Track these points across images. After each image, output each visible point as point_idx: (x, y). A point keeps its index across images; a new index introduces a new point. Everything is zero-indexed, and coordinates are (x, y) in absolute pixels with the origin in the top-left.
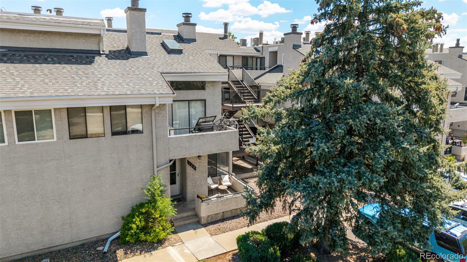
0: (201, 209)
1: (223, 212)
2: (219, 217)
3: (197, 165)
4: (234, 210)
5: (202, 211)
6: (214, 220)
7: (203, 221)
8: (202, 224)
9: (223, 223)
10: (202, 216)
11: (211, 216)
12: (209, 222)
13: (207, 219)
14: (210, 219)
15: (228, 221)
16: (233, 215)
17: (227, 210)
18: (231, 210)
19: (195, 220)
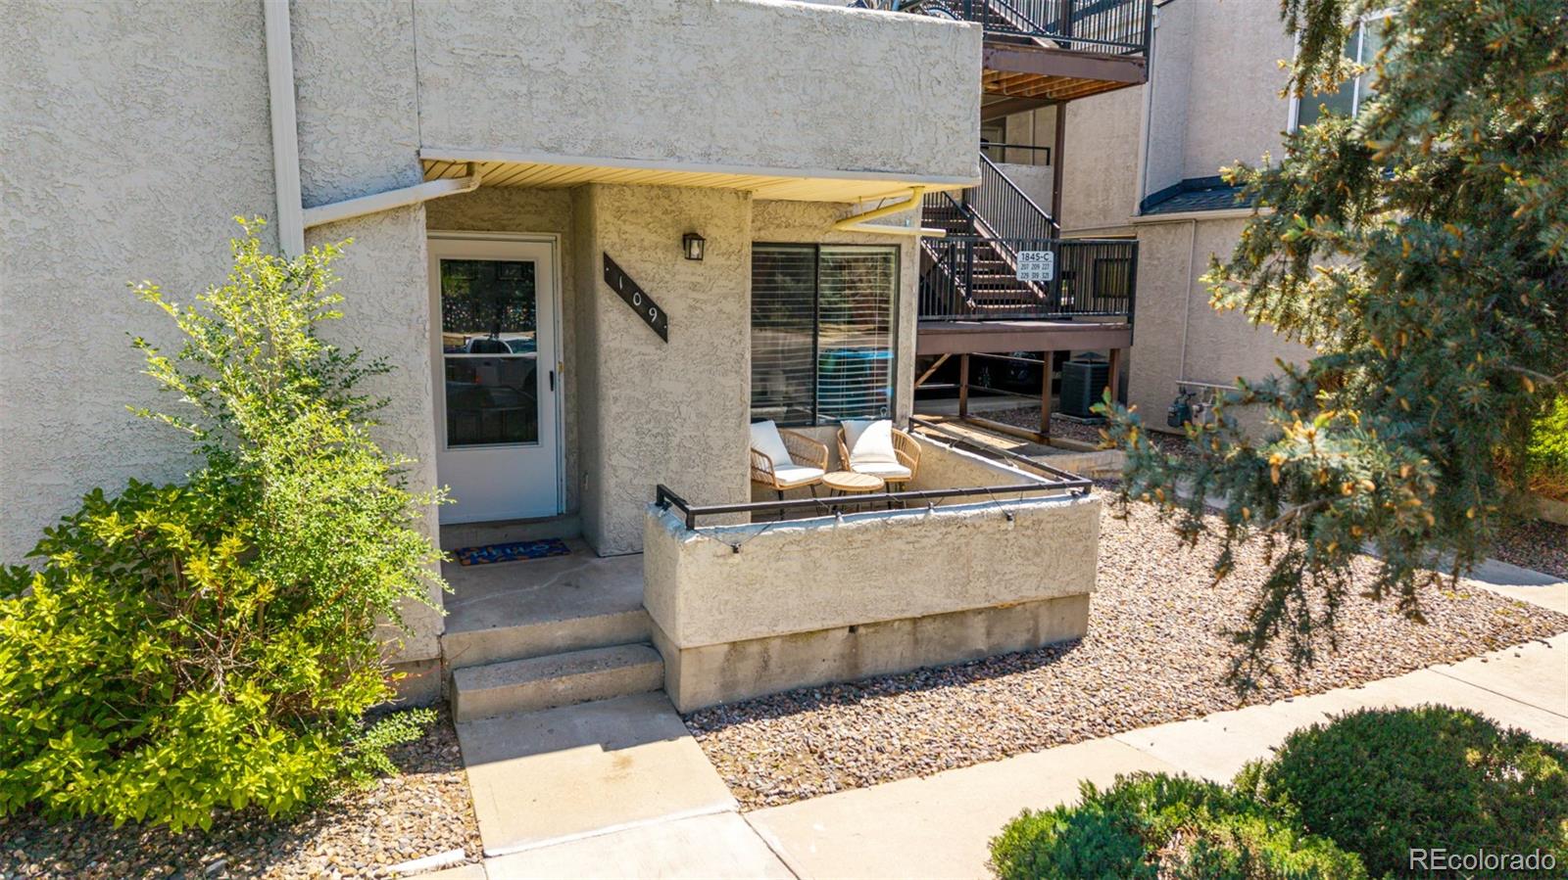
0: (674, 586)
1: (852, 629)
2: (823, 666)
3: (673, 305)
4: (938, 624)
5: (681, 603)
6: (780, 683)
7: (695, 686)
8: (685, 702)
9: (850, 712)
10: (684, 644)
11: (755, 648)
12: (744, 692)
13: (723, 670)
14: (747, 669)
15: (887, 702)
16: (930, 655)
17: (884, 616)
18: (914, 620)
19: (636, 673)
